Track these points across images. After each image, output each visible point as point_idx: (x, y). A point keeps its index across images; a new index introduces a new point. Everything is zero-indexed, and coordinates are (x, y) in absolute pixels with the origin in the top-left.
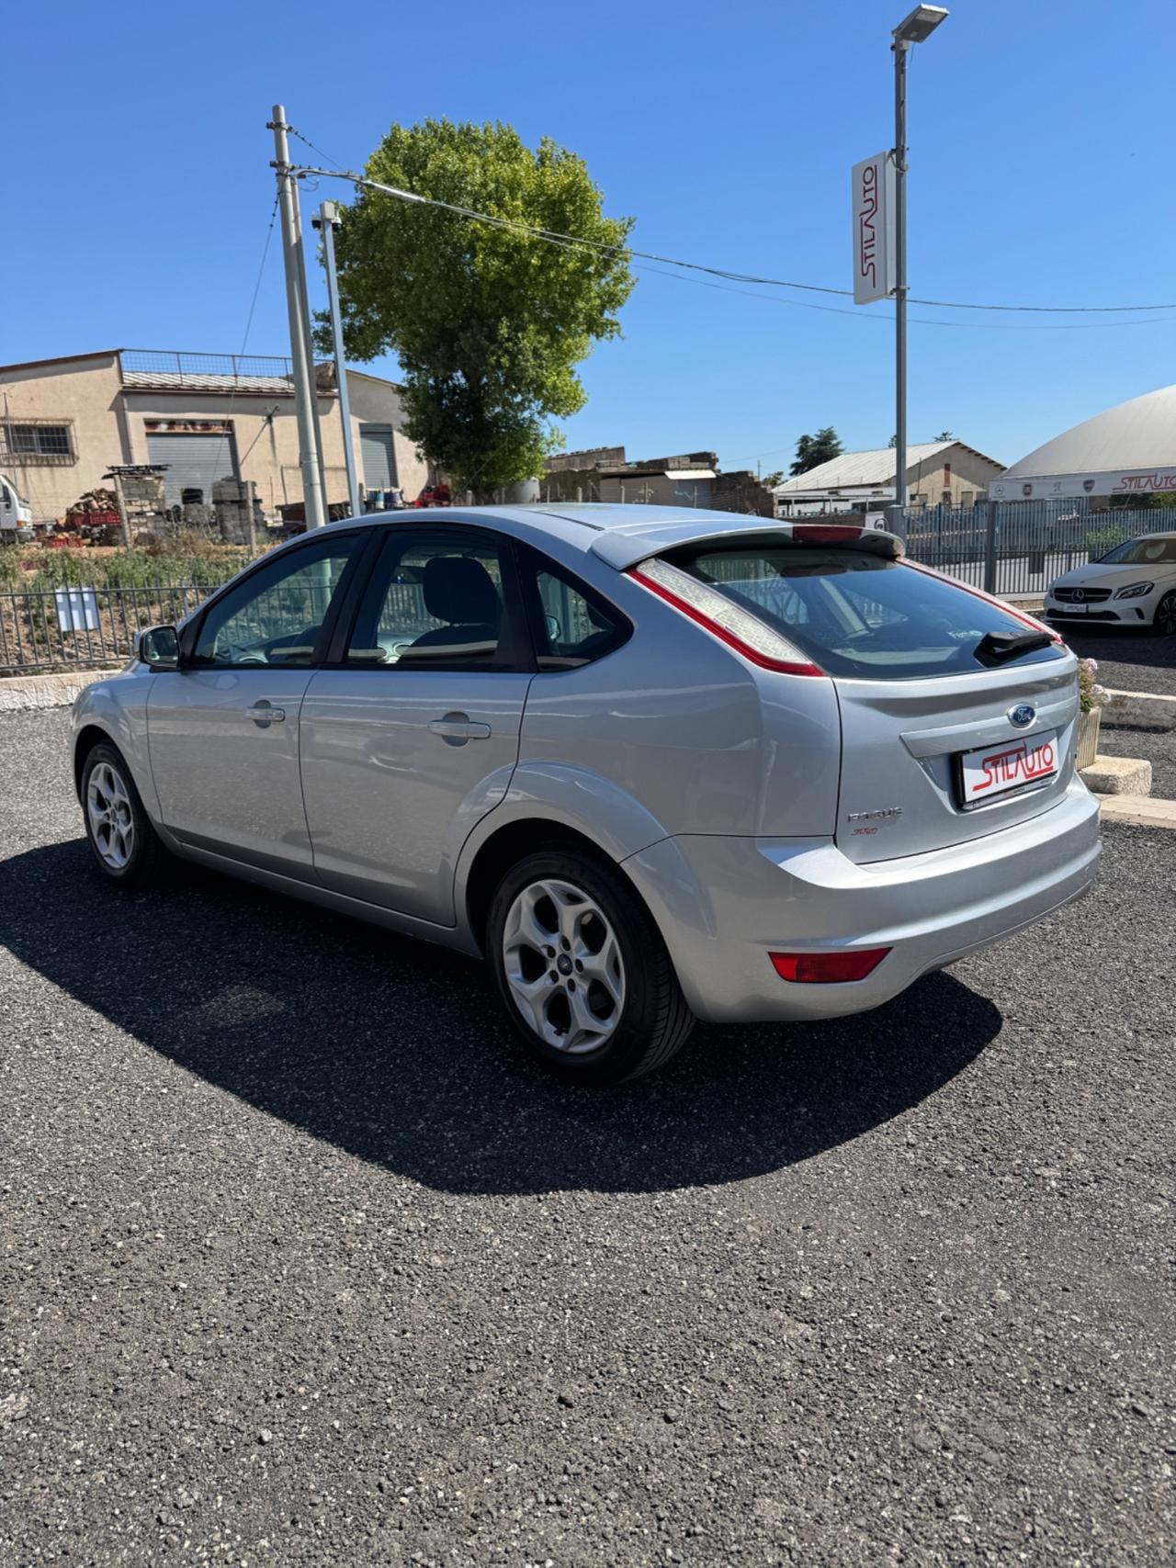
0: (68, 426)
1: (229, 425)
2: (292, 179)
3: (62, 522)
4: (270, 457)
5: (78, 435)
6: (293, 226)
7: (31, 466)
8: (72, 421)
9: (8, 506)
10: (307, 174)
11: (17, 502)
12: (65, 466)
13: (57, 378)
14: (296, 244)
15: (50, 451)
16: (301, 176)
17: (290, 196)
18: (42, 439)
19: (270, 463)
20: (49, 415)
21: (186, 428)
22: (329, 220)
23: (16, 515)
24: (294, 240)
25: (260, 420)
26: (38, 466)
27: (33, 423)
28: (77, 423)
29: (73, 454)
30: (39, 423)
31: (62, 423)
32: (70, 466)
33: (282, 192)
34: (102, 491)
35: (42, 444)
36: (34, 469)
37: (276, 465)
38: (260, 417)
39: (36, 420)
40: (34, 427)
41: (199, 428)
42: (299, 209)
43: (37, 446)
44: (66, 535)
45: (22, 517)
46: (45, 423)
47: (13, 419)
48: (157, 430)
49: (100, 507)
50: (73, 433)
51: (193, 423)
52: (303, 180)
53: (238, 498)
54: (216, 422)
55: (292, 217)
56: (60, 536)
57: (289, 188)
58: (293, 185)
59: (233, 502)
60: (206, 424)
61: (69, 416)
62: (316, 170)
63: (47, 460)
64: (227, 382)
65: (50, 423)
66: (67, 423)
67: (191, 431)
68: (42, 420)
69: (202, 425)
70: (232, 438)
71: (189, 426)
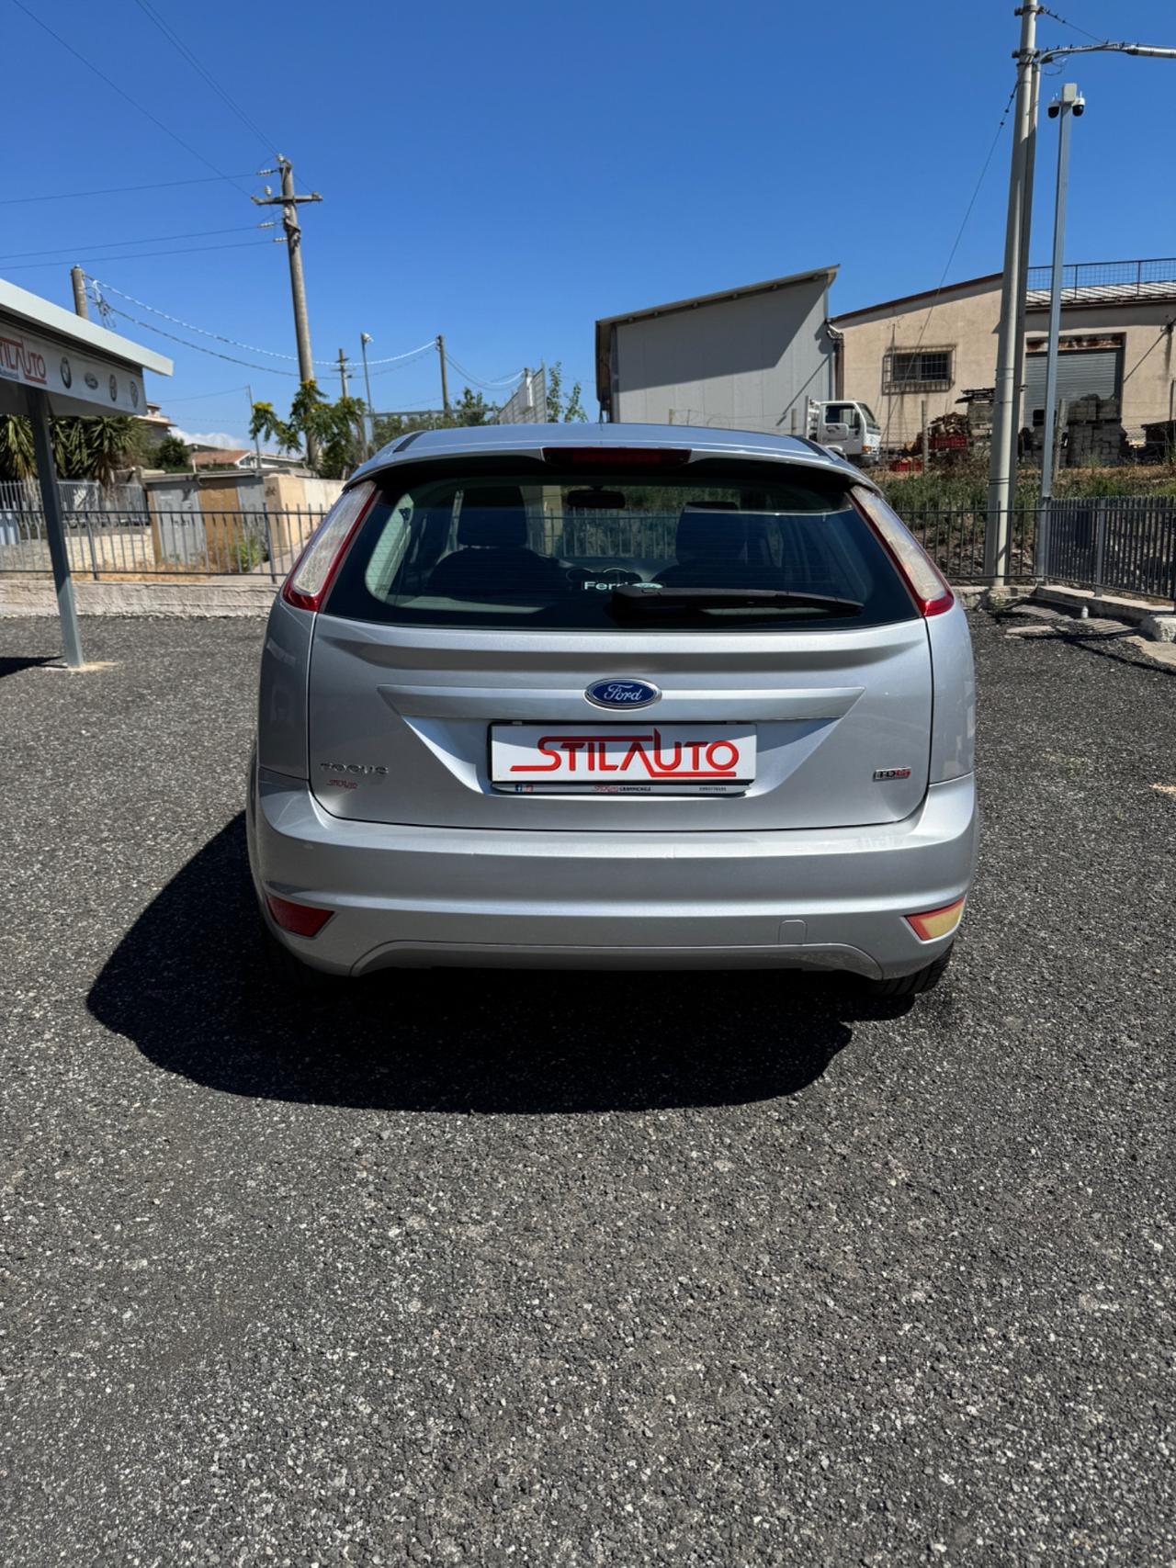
0: (950, 352)
1: (1119, 339)
2: (1034, 65)
3: (910, 446)
4: (1161, 372)
5: (958, 360)
6: (1026, 119)
7: (909, 393)
8: (955, 346)
9: (857, 433)
10: (1054, 56)
11: (866, 428)
12: (941, 391)
13: (948, 305)
14: (1027, 139)
15: (929, 377)
16: (1047, 60)
17: (1028, 86)
18: (923, 366)
19: (1160, 378)
20: (935, 342)
21: (1070, 346)
22: (1069, 104)
23: (863, 441)
24: (1026, 134)
25: (1157, 330)
26: (916, 392)
27: (918, 351)
28: (960, 349)
29: (950, 379)
30: (923, 350)
31: (944, 349)
32: (946, 391)
33: (1020, 84)
34: (954, 415)
35: (923, 372)
36: (911, 396)
37: (1166, 380)
38: (1158, 328)
39: (922, 348)
40: (918, 355)
41: (1085, 344)
42: (1037, 98)
43: (919, 373)
44: (910, 459)
45: (867, 443)
46: (929, 350)
47: (901, 349)
48: (1040, 350)
49: (947, 431)
50: (953, 359)
51: (1079, 339)
52: (1049, 64)
53: (1094, 419)
54: (1104, 337)
55: (1027, 109)
56: (904, 461)
57: (1029, 76)
58: (1034, 73)
59: (1089, 422)
60: (1093, 340)
61: (953, 342)
62: (1066, 49)
63: (925, 386)
64: (1127, 291)
65: (934, 350)
66: (950, 349)
67: (1076, 348)
68: (926, 347)
69: (1088, 341)
70: (1121, 354)
71: (1074, 343)
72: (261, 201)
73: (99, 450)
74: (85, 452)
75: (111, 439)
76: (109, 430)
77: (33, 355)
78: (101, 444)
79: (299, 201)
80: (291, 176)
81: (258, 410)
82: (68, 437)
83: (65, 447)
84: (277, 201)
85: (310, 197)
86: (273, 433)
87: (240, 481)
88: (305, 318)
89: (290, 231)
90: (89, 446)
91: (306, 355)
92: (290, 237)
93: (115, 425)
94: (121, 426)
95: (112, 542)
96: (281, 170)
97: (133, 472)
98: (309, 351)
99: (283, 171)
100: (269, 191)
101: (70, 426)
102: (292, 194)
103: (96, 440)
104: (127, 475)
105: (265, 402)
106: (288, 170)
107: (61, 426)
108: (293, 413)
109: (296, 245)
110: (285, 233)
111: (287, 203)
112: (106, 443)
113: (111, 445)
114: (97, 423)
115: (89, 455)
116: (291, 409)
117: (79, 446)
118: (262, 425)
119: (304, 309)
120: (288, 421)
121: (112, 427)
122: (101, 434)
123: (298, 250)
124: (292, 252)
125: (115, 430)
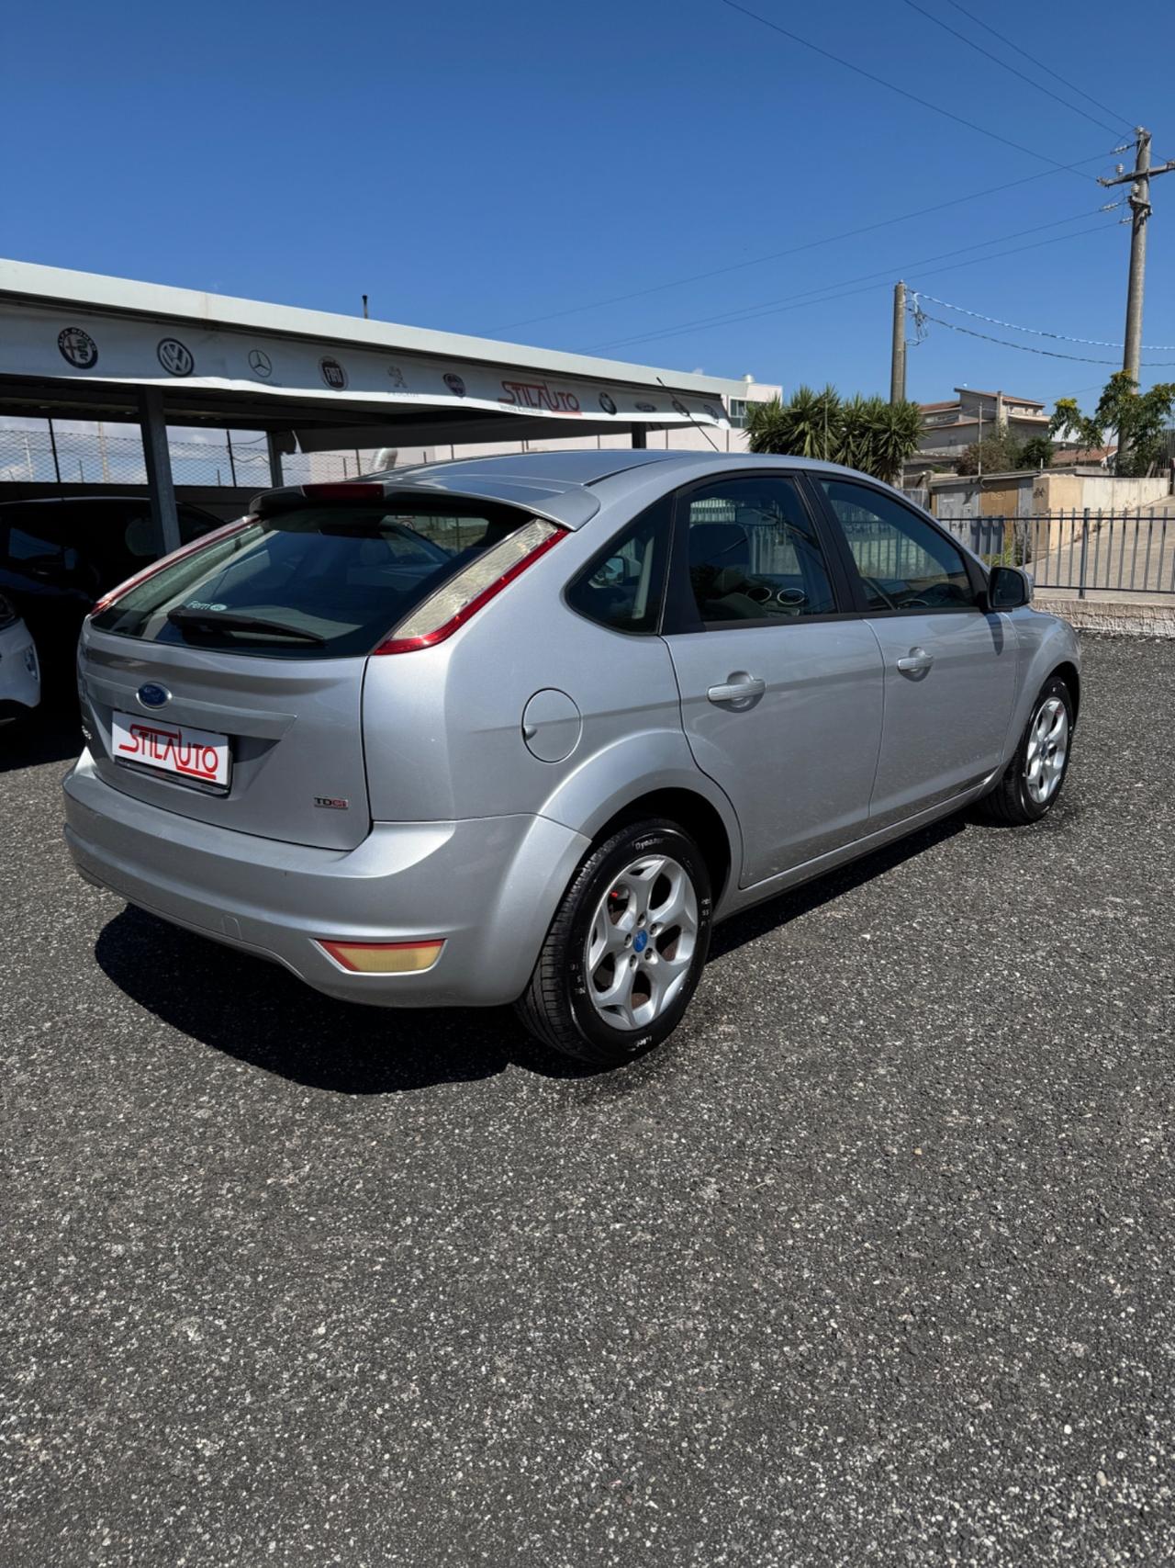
72: (1110, 181)
73: (883, 457)
74: (871, 459)
75: (896, 445)
76: (895, 437)
77: (561, 394)
78: (886, 451)
79: (1153, 174)
80: (1148, 147)
81: (1059, 407)
82: (858, 446)
83: (854, 456)
84: (1128, 179)
85: (1165, 167)
86: (1073, 431)
87: (1022, 481)
88: (1140, 302)
89: (1137, 208)
90: (875, 454)
91: (1133, 343)
92: (1136, 216)
93: (901, 432)
94: (908, 433)
95: (879, 547)
96: (1138, 142)
97: (923, 476)
98: (1138, 338)
99: (1140, 145)
100: (1121, 169)
101: (862, 435)
102: (1148, 167)
103: (882, 447)
104: (917, 480)
105: (1069, 398)
106: (1146, 142)
107: (854, 436)
108: (1100, 408)
109: (1142, 223)
110: (1131, 212)
111: (1137, 178)
112: (890, 450)
113: (894, 452)
114: (885, 431)
115: (874, 463)
116: (1098, 404)
117: (866, 454)
118: (1062, 424)
119: (1140, 293)
120: (1093, 417)
121: (898, 434)
122: (886, 442)
123: (1143, 229)
124: (1136, 231)
125: (900, 437)
